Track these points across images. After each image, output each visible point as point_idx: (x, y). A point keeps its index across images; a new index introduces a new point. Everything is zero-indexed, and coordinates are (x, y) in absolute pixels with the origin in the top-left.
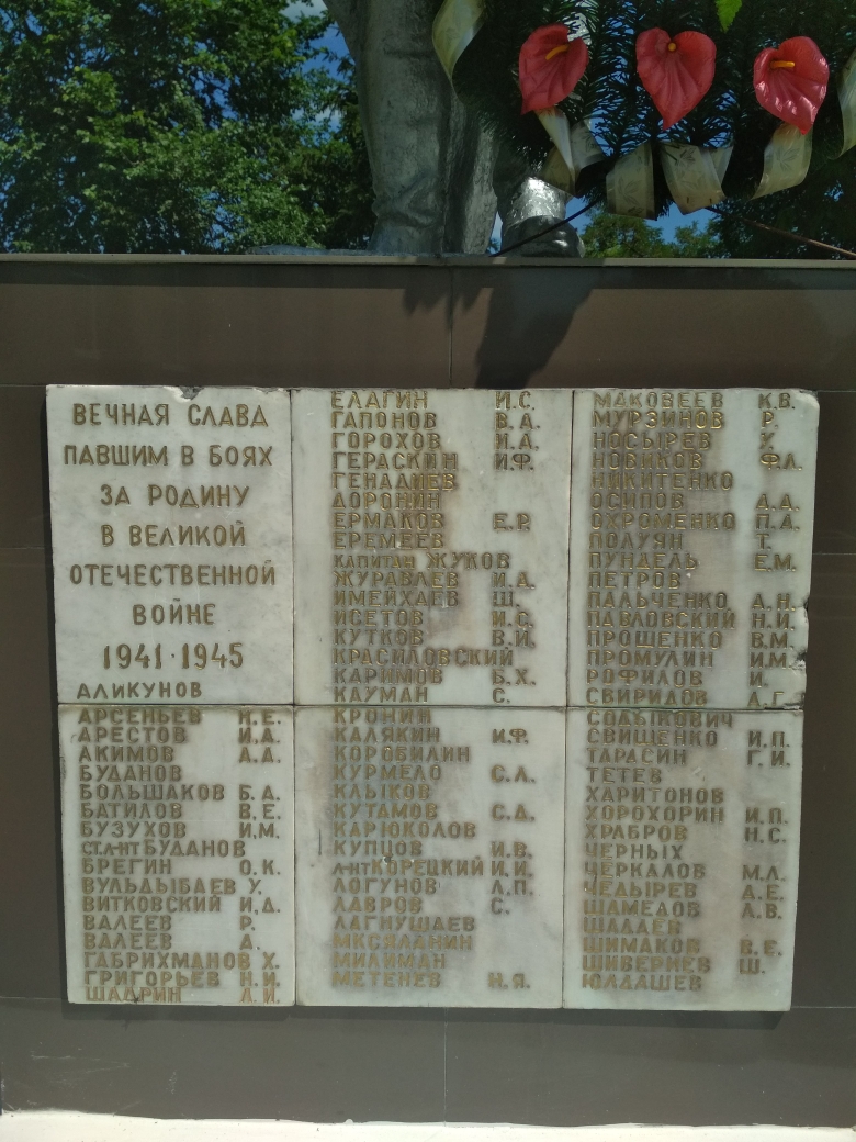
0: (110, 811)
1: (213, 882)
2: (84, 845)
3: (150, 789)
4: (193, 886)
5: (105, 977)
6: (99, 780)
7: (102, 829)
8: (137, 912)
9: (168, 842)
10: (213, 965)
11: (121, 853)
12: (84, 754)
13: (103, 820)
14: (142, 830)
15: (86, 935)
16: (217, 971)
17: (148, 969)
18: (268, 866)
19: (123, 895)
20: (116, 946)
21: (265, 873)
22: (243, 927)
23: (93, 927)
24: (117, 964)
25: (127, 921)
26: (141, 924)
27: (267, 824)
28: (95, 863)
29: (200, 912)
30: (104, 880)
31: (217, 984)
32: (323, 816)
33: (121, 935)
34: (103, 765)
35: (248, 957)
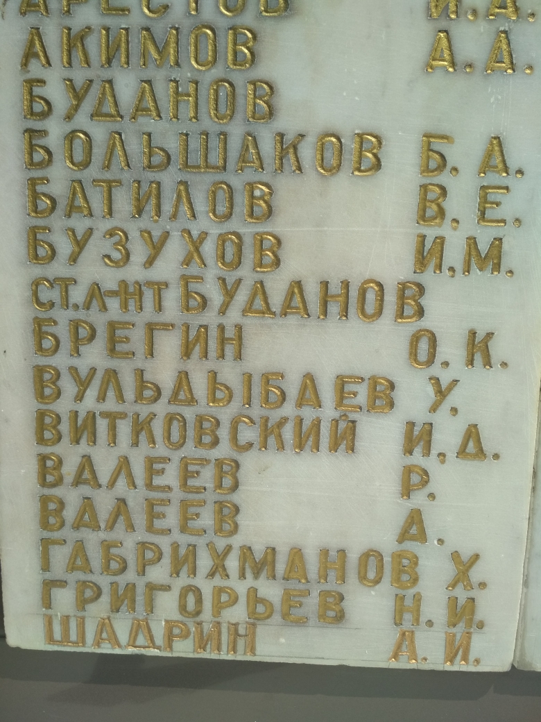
0: (97, 200)
1: (342, 383)
2: (36, 284)
3: (195, 143)
4: (293, 391)
5: (87, 595)
6: (69, 117)
7: (80, 244)
8: (161, 450)
9: (239, 281)
10: (332, 575)
11: (125, 306)
12: (33, 49)
13: (80, 224)
14: (175, 250)
15: (44, 500)
16: (341, 589)
17: (183, 580)
18: (479, 348)
19: (130, 408)
20: (111, 526)
21: (471, 362)
22: (407, 491)
23: (59, 482)
24: (114, 565)
25: (138, 469)
26: (171, 477)
27: (484, 240)
28: (63, 331)
29: (306, 456)
30: (84, 372)
31: (340, 617)
33: (122, 501)
34: (79, 76)
35: (415, 561)
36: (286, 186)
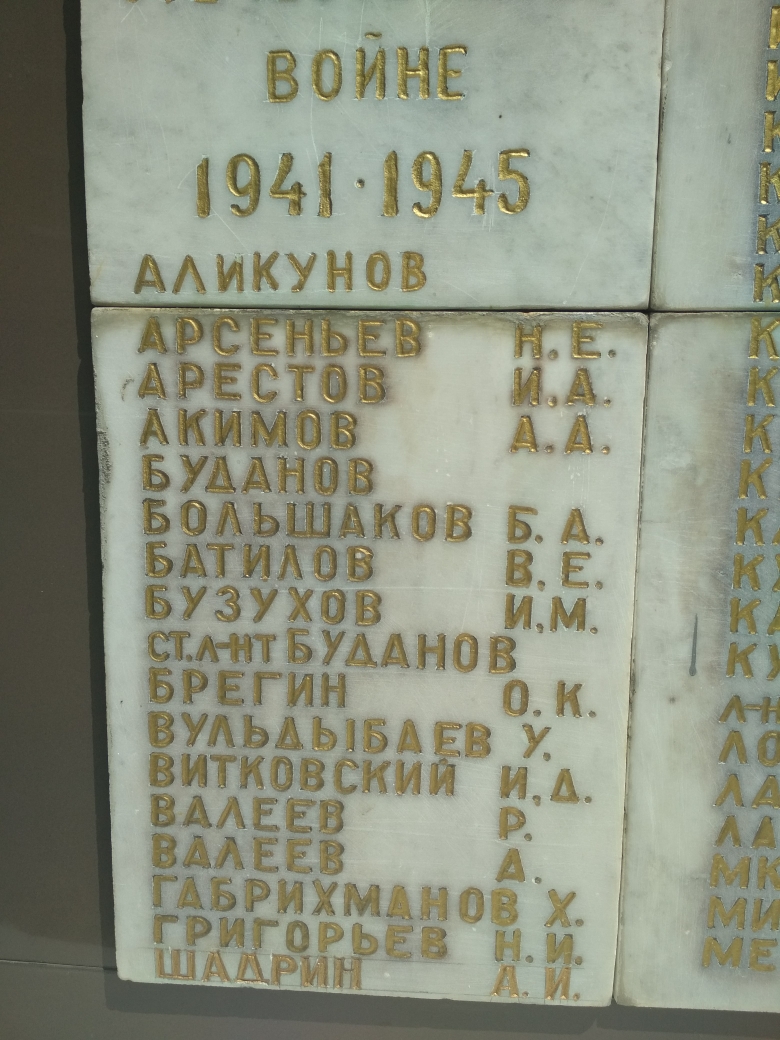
0: (210, 561)
1: (441, 729)
2: (152, 639)
3: (301, 513)
4: (394, 737)
5: (198, 930)
6: (186, 489)
7: (194, 601)
8: (269, 791)
9: (342, 634)
10: (434, 912)
11: (235, 657)
12: (152, 428)
13: (194, 583)
14: (282, 606)
15: (157, 839)
16: (444, 926)
17: (290, 916)
18: (568, 698)
19: (239, 751)
20: (221, 864)
21: (561, 711)
22: (505, 831)
23: (171, 821)
24: (224, 901)
25: (247, 809)
26: (278, 817)
27: (569, 600)
28: (177, 680)
29: (408, 797)
30: (196, 718)
31: (443, 953)
32: (704, 585)
33: (232, 840)
34: (195, 453)
35: (514, 899)
36: (385, 549)
